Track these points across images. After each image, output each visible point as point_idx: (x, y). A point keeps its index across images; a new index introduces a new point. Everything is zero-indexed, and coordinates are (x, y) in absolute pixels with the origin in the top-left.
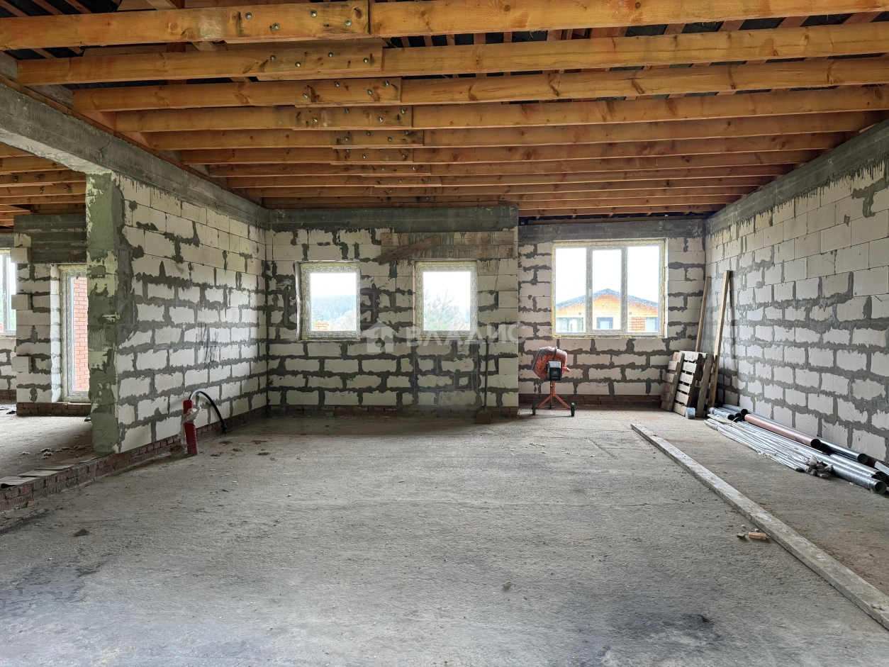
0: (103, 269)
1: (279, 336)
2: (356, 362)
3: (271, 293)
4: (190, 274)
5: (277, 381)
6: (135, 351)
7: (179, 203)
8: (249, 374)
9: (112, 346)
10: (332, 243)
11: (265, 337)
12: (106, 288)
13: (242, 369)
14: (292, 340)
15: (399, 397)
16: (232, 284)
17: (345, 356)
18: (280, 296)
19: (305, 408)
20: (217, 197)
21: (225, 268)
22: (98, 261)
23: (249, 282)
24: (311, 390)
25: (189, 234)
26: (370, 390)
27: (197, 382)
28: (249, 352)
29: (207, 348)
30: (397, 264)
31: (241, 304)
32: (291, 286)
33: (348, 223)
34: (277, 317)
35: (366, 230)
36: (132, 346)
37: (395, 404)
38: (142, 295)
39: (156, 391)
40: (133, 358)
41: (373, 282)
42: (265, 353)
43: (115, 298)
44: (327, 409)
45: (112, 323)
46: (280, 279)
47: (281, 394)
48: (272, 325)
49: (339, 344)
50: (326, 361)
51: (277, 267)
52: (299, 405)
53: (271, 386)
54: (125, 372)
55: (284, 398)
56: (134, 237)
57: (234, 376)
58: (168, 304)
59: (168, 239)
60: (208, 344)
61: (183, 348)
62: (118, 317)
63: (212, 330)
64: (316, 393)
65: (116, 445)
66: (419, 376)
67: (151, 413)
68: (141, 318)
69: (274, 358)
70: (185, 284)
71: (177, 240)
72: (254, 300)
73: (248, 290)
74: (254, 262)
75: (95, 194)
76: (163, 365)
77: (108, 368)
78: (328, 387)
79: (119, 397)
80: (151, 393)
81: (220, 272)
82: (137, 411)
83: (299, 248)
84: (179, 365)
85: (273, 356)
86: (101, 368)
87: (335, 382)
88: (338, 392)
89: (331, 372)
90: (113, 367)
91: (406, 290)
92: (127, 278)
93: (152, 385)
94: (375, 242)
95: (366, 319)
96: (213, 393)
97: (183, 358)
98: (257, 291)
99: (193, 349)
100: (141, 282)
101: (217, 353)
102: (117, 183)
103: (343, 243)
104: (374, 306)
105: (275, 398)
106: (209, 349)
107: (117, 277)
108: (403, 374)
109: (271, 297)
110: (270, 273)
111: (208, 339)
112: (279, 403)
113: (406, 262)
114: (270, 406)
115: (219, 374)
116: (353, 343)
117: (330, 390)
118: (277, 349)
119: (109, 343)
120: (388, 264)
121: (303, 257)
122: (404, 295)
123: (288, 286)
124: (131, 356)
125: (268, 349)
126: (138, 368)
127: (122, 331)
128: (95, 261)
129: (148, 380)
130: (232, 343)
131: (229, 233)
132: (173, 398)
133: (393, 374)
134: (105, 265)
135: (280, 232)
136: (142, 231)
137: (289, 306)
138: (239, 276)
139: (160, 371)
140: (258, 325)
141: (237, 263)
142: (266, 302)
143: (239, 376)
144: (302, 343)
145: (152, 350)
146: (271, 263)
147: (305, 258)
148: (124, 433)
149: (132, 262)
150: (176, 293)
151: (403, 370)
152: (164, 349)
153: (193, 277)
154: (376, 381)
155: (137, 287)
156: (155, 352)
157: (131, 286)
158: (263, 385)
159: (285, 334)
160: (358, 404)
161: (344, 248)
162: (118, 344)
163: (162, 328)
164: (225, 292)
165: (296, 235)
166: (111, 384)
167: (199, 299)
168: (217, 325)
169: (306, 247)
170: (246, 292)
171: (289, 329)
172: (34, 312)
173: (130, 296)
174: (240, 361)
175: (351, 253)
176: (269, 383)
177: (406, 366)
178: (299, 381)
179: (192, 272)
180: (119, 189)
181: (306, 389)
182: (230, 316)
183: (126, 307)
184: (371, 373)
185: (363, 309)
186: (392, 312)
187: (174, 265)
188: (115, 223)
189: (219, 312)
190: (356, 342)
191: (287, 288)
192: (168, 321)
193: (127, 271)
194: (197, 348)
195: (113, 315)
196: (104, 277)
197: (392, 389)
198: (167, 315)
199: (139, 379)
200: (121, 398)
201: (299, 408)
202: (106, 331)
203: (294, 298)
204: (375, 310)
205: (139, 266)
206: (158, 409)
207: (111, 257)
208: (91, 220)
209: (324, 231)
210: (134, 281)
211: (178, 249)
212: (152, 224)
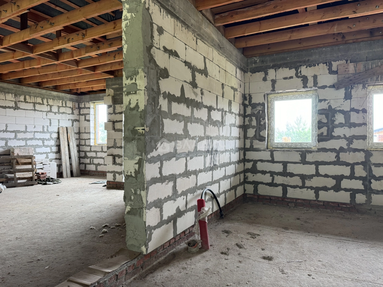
0: (135, 86)
1: (253, 146)
2: (313, 166)
3: (247, 116)
4: (202, 98)
5: (251, 177)
6: (161, 159)
7: (195, 38)
8: (235, 173)
9: (142, 156)
10: (294, 76)
11: (243, 147)
12: (137, 103)
13: (231, 170)
14: (262, 149)
15: (353, 197)
16: (226, 109)
17: (304, 161)
18: (254, 118)
19: (271, 198)
20: (220, 40)
21: (223, 97)
22: (132, 79)
23: (236, 108)
24: (276, 185)
25: (201, 66)
26: (325, 189)
27: (205, 181)
28: (235, 157)
29: (212, 155)
30: (352, 88)
31: (231, 123)
32: (262, 111)
33: (309, 60)
34: (251, 133)
35: (324, 63)
36: (159, 155)
37: (349, 202)
38: (167, 111)
39: (178, 192)
40: (159, 166)
41: (329, 104)
42: (243, 158)
43: (144, 111)
44: (289, 200)
45: (142, 135)
46: (254, 106)
47: (254, 187)
48: (247, 138)
49: (299, 152)
50: (288, 165)
51: (252, 98)
52: (267, 196)
53: (247, 180)
54: (152, 179)
55: (256, 190)
56: (161, 59)
57: (227, 175)
58: (187, 120)
59: (187, 67)
60: (212, 152)
61: (196, 156)
62: (147, 129)
63: (215, 142)
64: (280, 188)
65: (144, 246)
66: (372, 181)
67: (173, 212)
68: (166, 130)
69: (249, 161)
70: (198, 105)
71: (193, 69)
72: (237, 121)
73: (235, 114)
74: (238, 94)
75: (129, 18)
76: (182, 170)
77: (138, 175)
78: (290, 184)
79: (147, 201)
80: (173, 194)
81: (220, 98)
82: (162, 212)
83: (269, 83)
84: (194, 169)
85: (248, 159)
86: (133, 175)
87: (297, 181)
88: (298, 189)
89: (292, 173)
90: (143, 175)
91: (361, 109)
92: (155, 95)
93: (174, 187)
94: (331, 72)
95: (322, 133)
96: (215, 189)
97: (196, 163)
98: (240, 115)
99: (203, 156)
100: (167, 100)
101: (217, 159)
102: (147, 6)
103: (304, 76)
104: (330, 122)
105: (250, 189)
106: (213, 156)
107: (146, 92)
108: (356, 178)
109: (247, 119)
110: (247, 102)
111: (212, 149)
112: (252, 193)
113: (361, 86)
114: (246, 194)
115: (219, 174)
116: (311, 152)
117: (292, 187)
118: (251, 155)
119: (139, 153)
120: (344, 89)
121: (271, 89)
122: (358, 113)
123: (260, 110)
124: (158, 164)
125: (245, 155)
126: (164, 175)
127: (151, 142)
128: (129, 79)
129: (171, 184)
130: (226, 151)
131: (225, 71)
132: (190, 196)
133: (347, 177)
134: (137, 82)
135: (255, 73)
136: (167, 55)
137: (260, 125)
138: (230, 103)
139: (180, 175)
140: (239, 138)
141: (229, 93)
142: (244, 122)
143: (230, 175)
144: (269, 151)
145: (174, 158)
146: (248, 95)
147: (273, 90)
148: (151, 234)
149: (160, 81)
150: (192, 112)
151: (357, 174)
152: (183, 157)
153: (203, 101)
154: (331, 183)
155: (163, 103)
156: (177, 160)
157: (158, 103)
158: (242, 180)
159: (257, 144)
160: (315, 199)
161: (305, 80)
162: (147, 153)
163: (182, 139)
164: (222, 114)
165: (266, 74)
166: (140, 191)
167: (207, 118)
168: (218, 138)
169: (274, 82)
170: (234, 115)
171: (260, 141)
172: (115, 131)
173: (157, 112)
174: (230, 164)
175: (311, 82)
176: (245, 178)
177: (360, 171)
178: (267, 178)
179: (203, 96)
180: (149, 12)
181: (272, 184)
182: (225, 131)
183: (154, 121)
184: (326, 176)
185: (320, 125)
186: (346, 128)
187: (191, 89)
188: (144, 42)
189: (219, 128)
190: (314, 151)
191: (259, 112)
192: (186, 134)
193: (155, 89)
194: (206, 155)
195: (143, 128)
196: (136, 93)
197: (346, 190)
198: (185, 130)
199: (164, 184)
200: (149, 203)
201: (268, 198)
202: (137, 142)
203: (264, 119)
204: (330, 126)
205: (165, 85)
206: (179, 207)
207: (142, 74)
208: (126, 42)
209: (288, 68)
210: (161, 99)
211: (194, 77)
212: (175, 51)
